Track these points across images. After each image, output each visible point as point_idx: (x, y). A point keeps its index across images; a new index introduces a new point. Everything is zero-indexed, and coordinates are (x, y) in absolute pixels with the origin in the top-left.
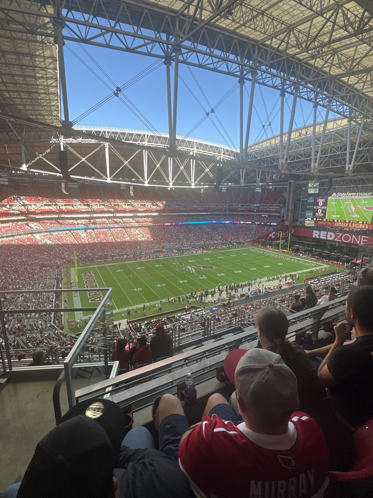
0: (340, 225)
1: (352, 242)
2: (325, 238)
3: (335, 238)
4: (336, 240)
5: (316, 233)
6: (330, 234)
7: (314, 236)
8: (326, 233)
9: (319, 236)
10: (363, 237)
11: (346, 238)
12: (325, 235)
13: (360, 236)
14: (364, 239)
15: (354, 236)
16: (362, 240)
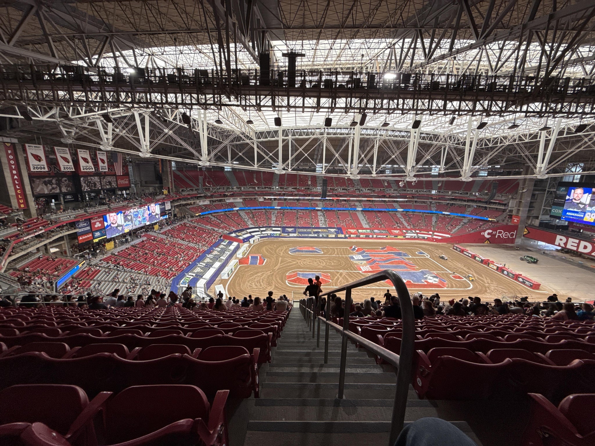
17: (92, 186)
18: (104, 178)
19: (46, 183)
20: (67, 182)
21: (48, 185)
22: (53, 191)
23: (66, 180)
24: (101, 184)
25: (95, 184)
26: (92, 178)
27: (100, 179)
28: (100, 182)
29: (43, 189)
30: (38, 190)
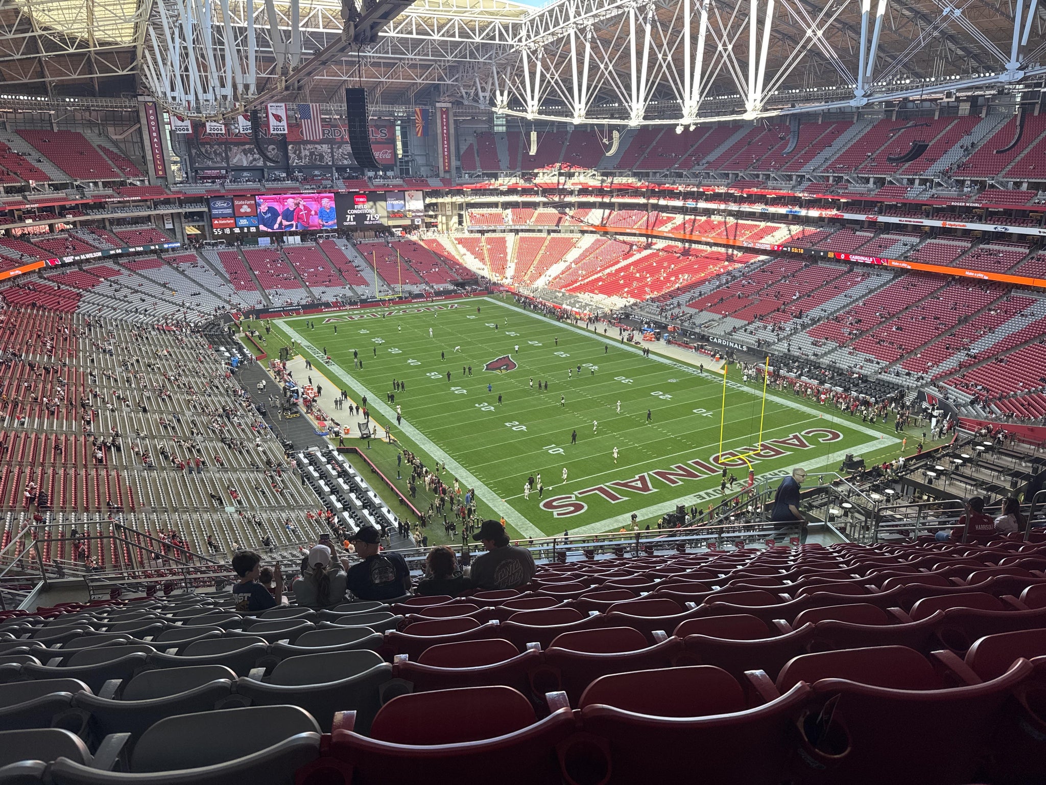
17: (316, 159)
18: (339, 148)
19: (245, 152)
20: (276, 151)
21: (249, 155)
22: (254, 163)
23: (273, 149)
24: (333, 156)
25: (321, 157)
26: (317, 146)
27: (332, 148)
28: (332, 153)
29: (241, 160)
30: (235, 161)
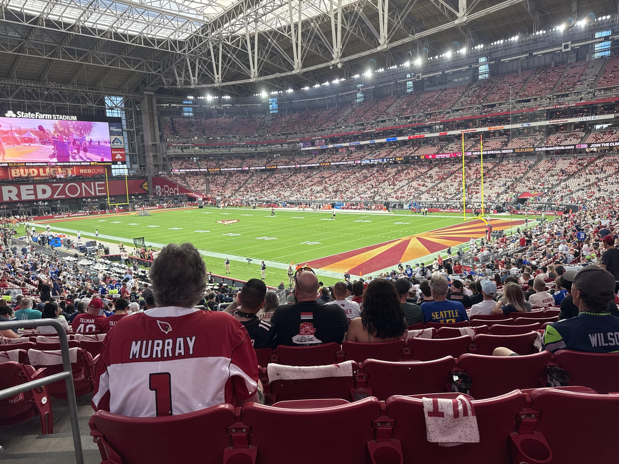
0: (23, 175)
1: (84, 195)
2: (33, 197)
3: (53, 194)
4: (55, 197)
5: (10, 191)
6: (40, 187)
7: (6, 199)
8: (31, 187)
9: (19, 195)
10: (97, 183)
11: (73, 190)
12: (32, 192)
13: (92, 183)
14: (99, 186)
15: (83, 184)
16: (97, 189)
